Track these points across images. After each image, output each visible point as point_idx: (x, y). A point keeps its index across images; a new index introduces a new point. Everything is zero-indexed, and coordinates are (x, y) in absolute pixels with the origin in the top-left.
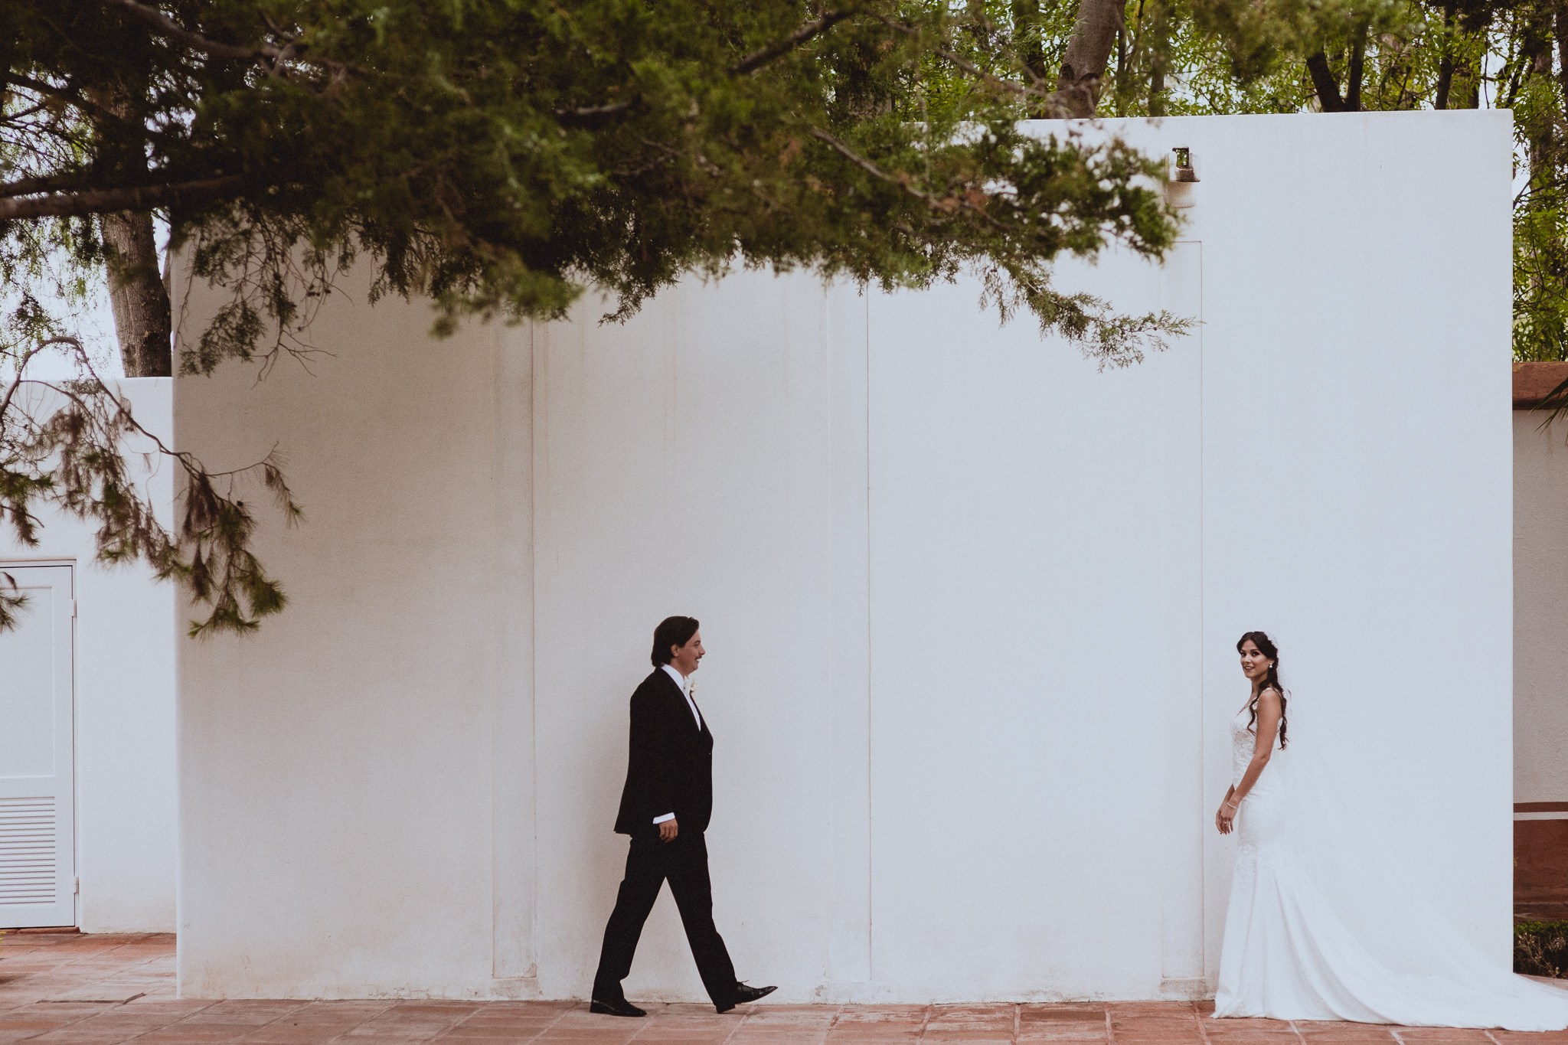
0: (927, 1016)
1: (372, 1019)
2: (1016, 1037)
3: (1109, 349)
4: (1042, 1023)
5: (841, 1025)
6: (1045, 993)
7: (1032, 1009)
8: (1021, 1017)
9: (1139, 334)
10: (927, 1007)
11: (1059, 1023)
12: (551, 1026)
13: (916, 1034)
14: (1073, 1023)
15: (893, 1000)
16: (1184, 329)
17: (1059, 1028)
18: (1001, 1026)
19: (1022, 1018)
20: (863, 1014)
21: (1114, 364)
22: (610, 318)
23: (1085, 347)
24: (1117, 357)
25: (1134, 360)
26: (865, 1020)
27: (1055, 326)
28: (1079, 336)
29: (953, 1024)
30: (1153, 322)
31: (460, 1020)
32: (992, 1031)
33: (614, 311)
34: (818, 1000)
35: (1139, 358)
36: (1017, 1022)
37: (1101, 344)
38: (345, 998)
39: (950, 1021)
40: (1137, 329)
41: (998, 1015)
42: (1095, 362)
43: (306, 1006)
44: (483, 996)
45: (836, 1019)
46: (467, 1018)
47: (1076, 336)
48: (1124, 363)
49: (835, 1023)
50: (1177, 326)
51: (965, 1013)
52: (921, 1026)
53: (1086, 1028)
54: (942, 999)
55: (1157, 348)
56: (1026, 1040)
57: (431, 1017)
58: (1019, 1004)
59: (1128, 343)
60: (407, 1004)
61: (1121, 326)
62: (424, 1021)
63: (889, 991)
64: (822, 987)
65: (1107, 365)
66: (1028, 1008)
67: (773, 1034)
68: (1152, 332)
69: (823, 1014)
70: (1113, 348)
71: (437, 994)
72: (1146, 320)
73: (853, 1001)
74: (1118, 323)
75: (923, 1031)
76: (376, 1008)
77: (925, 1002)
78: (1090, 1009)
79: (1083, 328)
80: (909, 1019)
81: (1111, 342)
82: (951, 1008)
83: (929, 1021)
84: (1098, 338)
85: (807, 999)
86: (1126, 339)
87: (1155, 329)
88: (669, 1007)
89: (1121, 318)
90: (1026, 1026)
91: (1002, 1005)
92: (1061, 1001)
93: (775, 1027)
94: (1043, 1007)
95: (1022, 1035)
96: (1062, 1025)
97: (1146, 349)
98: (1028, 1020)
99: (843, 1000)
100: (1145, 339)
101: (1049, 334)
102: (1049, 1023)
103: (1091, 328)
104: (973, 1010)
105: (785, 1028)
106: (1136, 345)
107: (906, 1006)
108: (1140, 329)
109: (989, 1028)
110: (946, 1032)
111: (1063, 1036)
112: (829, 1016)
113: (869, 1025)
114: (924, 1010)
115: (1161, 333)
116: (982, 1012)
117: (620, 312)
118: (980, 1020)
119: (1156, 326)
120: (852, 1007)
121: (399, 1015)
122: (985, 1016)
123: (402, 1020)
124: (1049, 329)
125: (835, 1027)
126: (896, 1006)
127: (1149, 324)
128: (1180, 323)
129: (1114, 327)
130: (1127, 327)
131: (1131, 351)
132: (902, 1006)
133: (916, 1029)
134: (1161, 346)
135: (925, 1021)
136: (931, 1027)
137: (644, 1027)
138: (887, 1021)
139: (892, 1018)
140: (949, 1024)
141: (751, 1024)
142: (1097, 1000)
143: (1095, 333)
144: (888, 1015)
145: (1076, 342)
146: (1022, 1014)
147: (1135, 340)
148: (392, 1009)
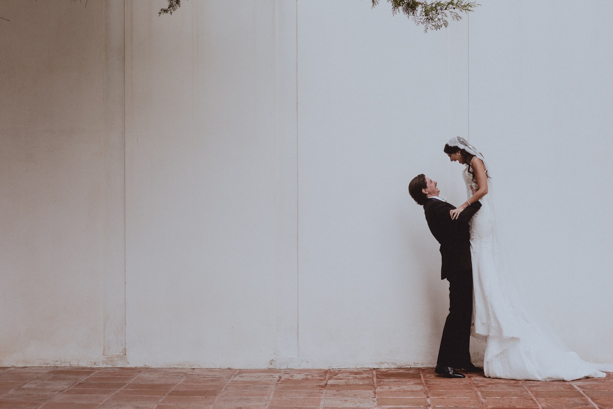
0: (328, 376)
1: (38, 378)
2: (375, 388)
3: (429, 19)
4: (388, 380)
5: (282, 381)
6: (388, 363)
7: (382, 372)
8: (377, 376)
9: (445, 11)
10: (327, 371)
11: (397, 380)
12: (130, 382)
13: (323, 387)
14: (406, 380)
15: (309, 366)
16: (470, 8)
17: (397, 383)
18: (367, 382)
19: (377, 378)
20: (294, 374)
21: (433, 28)
22: (164, 11)
23: (416, 19)
24: (434, 24)
25: (443, 26)
26: (295, 378)
27: (401, 8)
28: (413, 13)
29: (342, 381)
30: (453, 4)
31: (83, 379)
32: (363, 385)
33: (166, 7)
34: (271, 367)
35: (446, 24)
36: (375, 379)
37: (426, 17)
38: (27, 366)
39: (339, 379)
40: (444, 9)
41: (365, 375)
42: (422, 27)
43: (6, 370)
44: (98, 365)
45: (280, 377)
46: (88, 377)
47: (412, 14)
48: (438, 27)
49: (280, 380)
50: (466, 6)
51: (347, 374)
52: (325, 382)
53: (412, 383)
54: (335, 366)
55: (455, 18)
56: (381, 390)
57: (68, 376)
58: (374, 369)
59: (440, 16)
60: (59, 369)
61: (436, 7)
62: (64, 379)
63: (308, 362)
64: (273, 360)
65: (429, 28)
66: (379, 371)
67: (247, 386)
68: (452, 10)
69: (273, 374)
70: (432, 19)
71: (75, 364)
72: (449, 4)
73: (289, 367)
74: (434, 6)
75: (326, 385)
76: (42, 371)
77: (326, 368)
78: (411, 372)
79: (415, 8)
80: (318, 378)
81: (431, 15)
82: (340, 371)
83: (329, 379)
84: (424, 14)
85: (264, 366)
86: (438, 14)
87: (454, 8)
88: (194, 371)
89: (436, 3)
90: (380, 382)
91: (366, 369)
92: (396, 367)
93: (249, 382)
94: (387, 371)
95: (379, 387)
96: (399, 381)
97: (449, 19)
98: (380, 378)
99: (284, 367)
100: (448, 15)
101: (397, 12)
102: (391, 380)
103: (419, 9)
104: (351, 373)
105: (254, 383)
106: (444, 17)
107: (317, 370)
108: (446, 9)
109: (361, 383)
110: (338, 385)
111: (400, 388)
112: (277, 376)
113: (297, 381)
114: (326, 372)
115: (457, 10)
116: (356, 373)
117: (169, 7)
118: (355, 378)
119: (455, 7)
120: (289, 370)
121: (52, 375)
122: (358, 376)
123: (54, 379)
124: (397, 10)
125: (279, 382)
126: (311, 370)
127: (451, 6)
128: (467, 5)
129: (432, 7)
130: (439, 8)
131: (441, 21)
132: (314, 370)
133: (322, 384)
134: (458, 17)
135: (327, 379)
136: (330, 382)
137: (180, 383)
138: (307, 379)
139: (309, 377)
140: (339, 381)
141: (236, 381)
142: (415, 367)
143: (422, 11)
144: (308, 375)
145: (411, 17)
146: (377, 374)
147: (443, 15)
148: (50, 372)
